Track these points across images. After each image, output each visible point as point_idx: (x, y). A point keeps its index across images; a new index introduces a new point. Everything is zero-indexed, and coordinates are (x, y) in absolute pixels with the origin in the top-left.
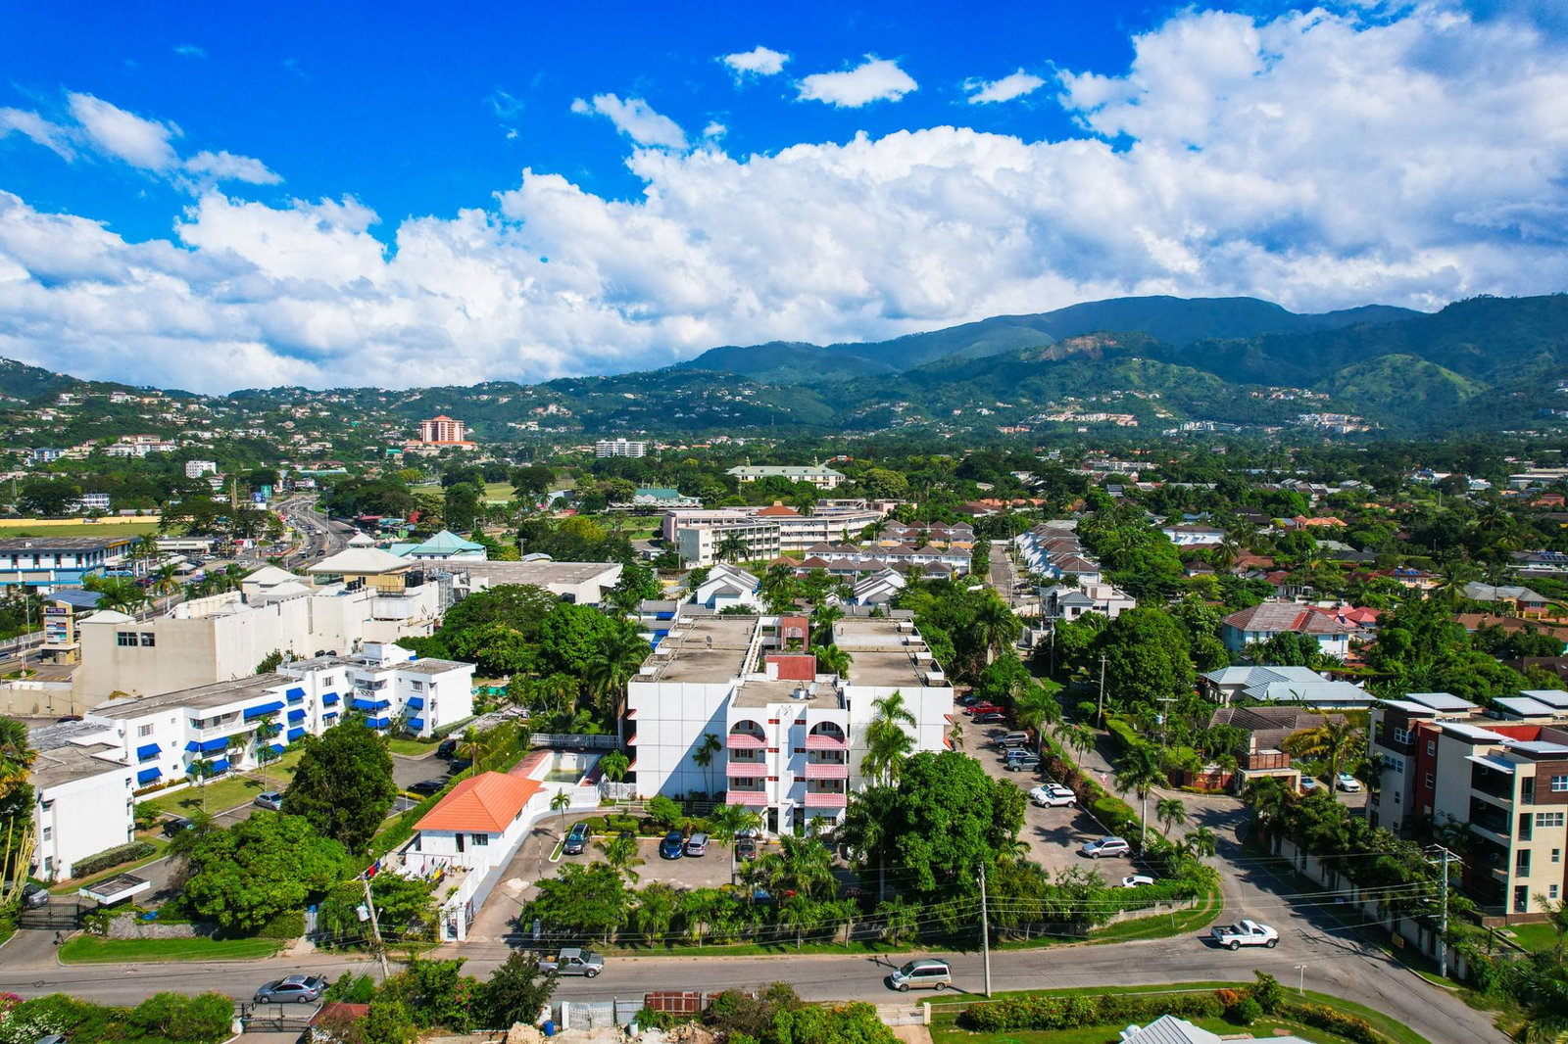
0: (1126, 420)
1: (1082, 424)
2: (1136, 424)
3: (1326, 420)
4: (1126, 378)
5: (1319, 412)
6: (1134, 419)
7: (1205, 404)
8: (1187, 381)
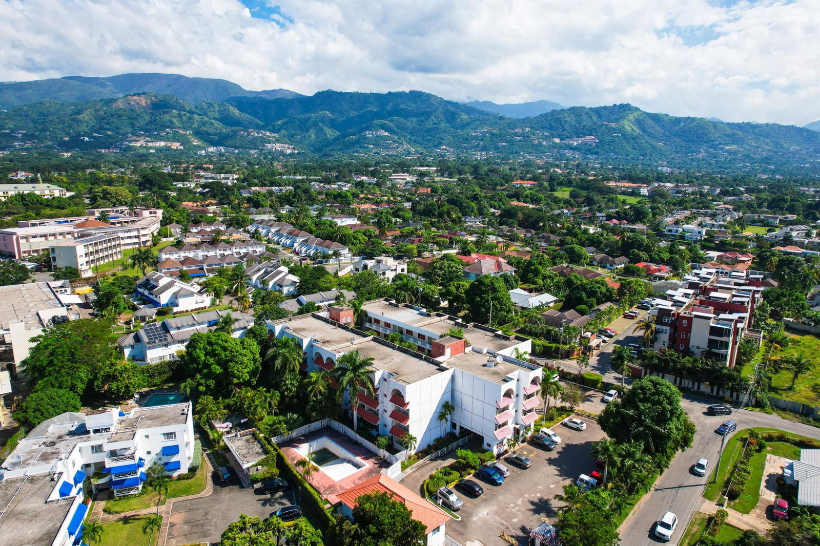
0: (176, 145)
1: (151, 148)
2: (182, 148)
3: (278, 147)
4: (171, 122)
5: (274, 143)
6: (181, 145)
7: (217, 138)
8: (204, 124)
